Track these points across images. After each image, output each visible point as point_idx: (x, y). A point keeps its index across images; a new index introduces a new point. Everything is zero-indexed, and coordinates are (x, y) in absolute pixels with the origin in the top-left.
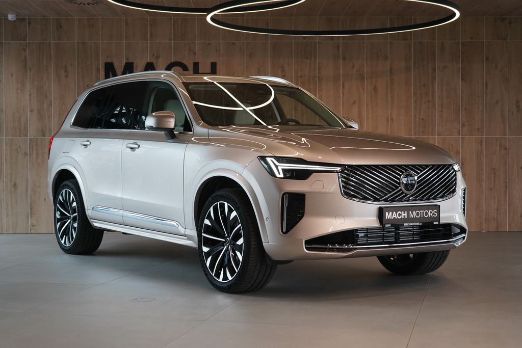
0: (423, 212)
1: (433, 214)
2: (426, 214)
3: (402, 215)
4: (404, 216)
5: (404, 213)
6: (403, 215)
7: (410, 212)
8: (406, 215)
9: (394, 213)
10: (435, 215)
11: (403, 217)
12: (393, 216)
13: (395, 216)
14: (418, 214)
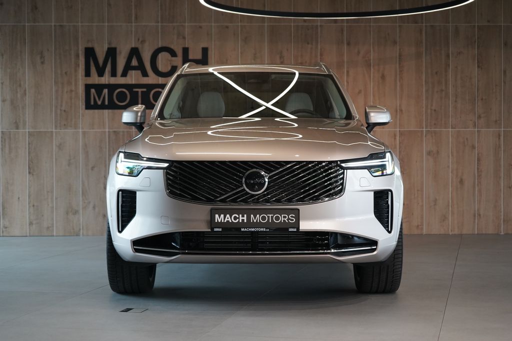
0: (272, 217)
1: (289, 219)
2: (277, 218)
3: (239, 218)
4: (243, 220)
5: (243, 216)
6: (241, 218)
7: (252, 216)
8: (245, 218)
9: (228, 216)
10: (293, 220)
11: (241, 221)
12: (226, 220)
13: (229, 220)
14: (264, 218)
